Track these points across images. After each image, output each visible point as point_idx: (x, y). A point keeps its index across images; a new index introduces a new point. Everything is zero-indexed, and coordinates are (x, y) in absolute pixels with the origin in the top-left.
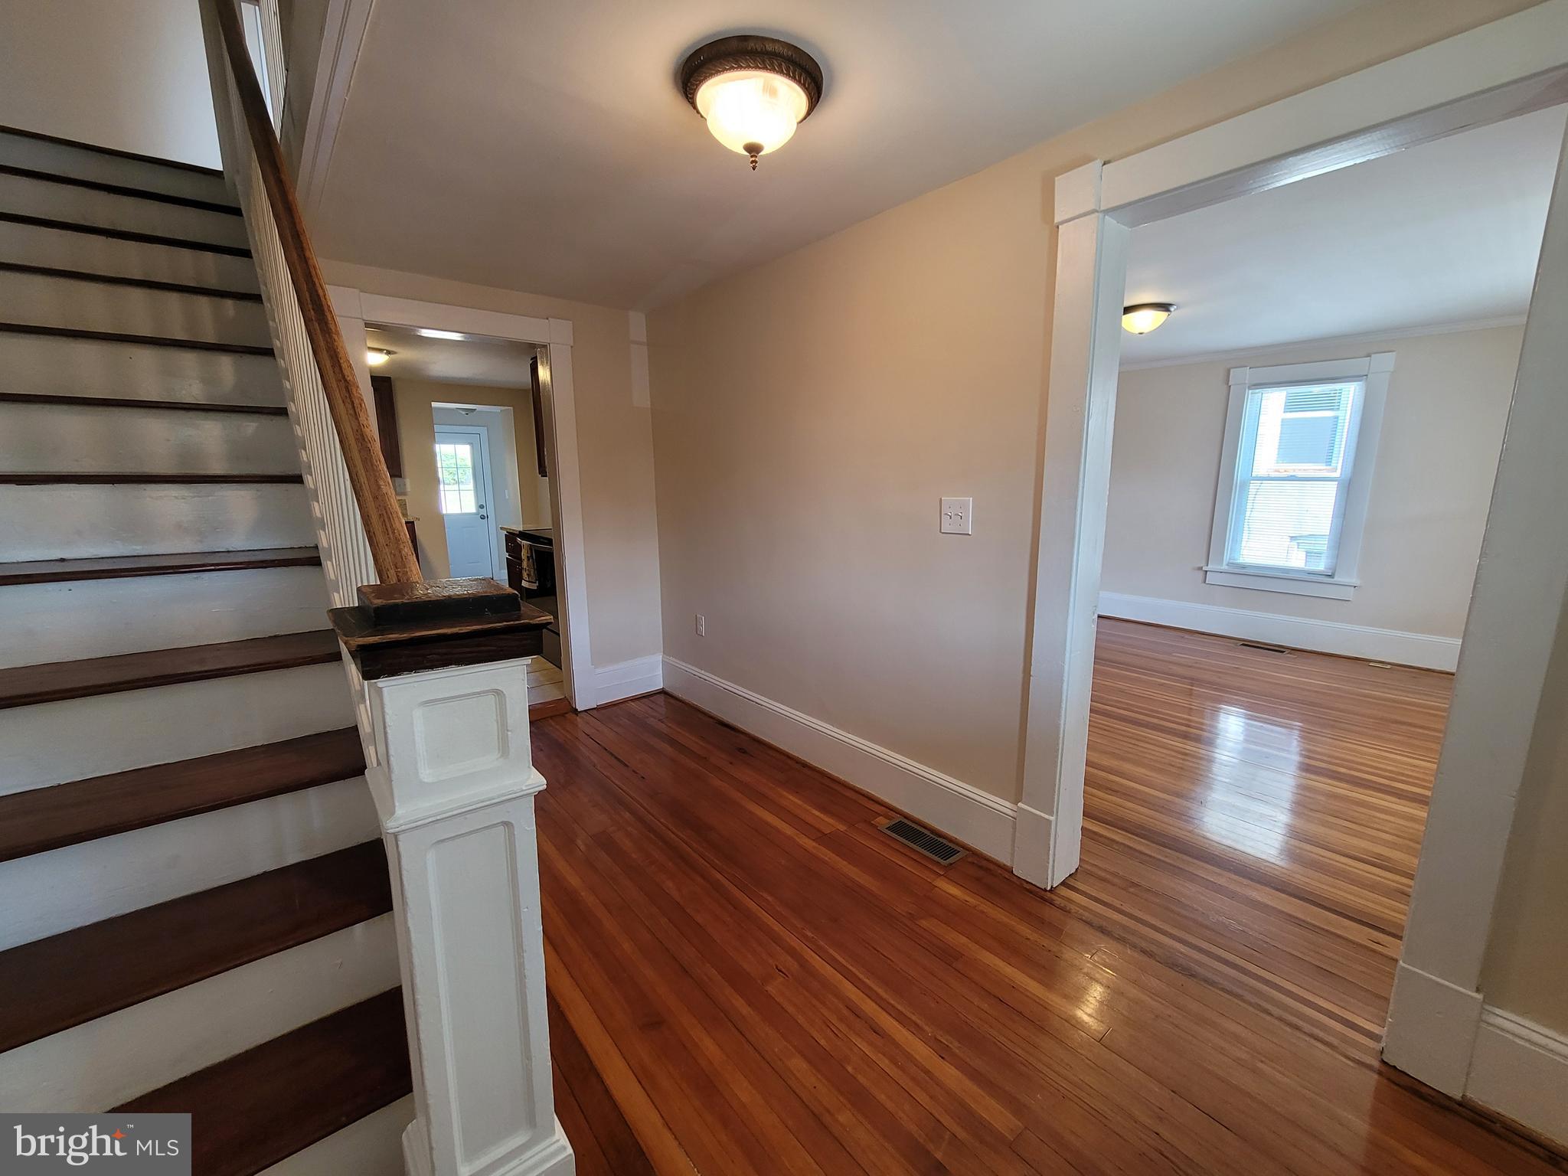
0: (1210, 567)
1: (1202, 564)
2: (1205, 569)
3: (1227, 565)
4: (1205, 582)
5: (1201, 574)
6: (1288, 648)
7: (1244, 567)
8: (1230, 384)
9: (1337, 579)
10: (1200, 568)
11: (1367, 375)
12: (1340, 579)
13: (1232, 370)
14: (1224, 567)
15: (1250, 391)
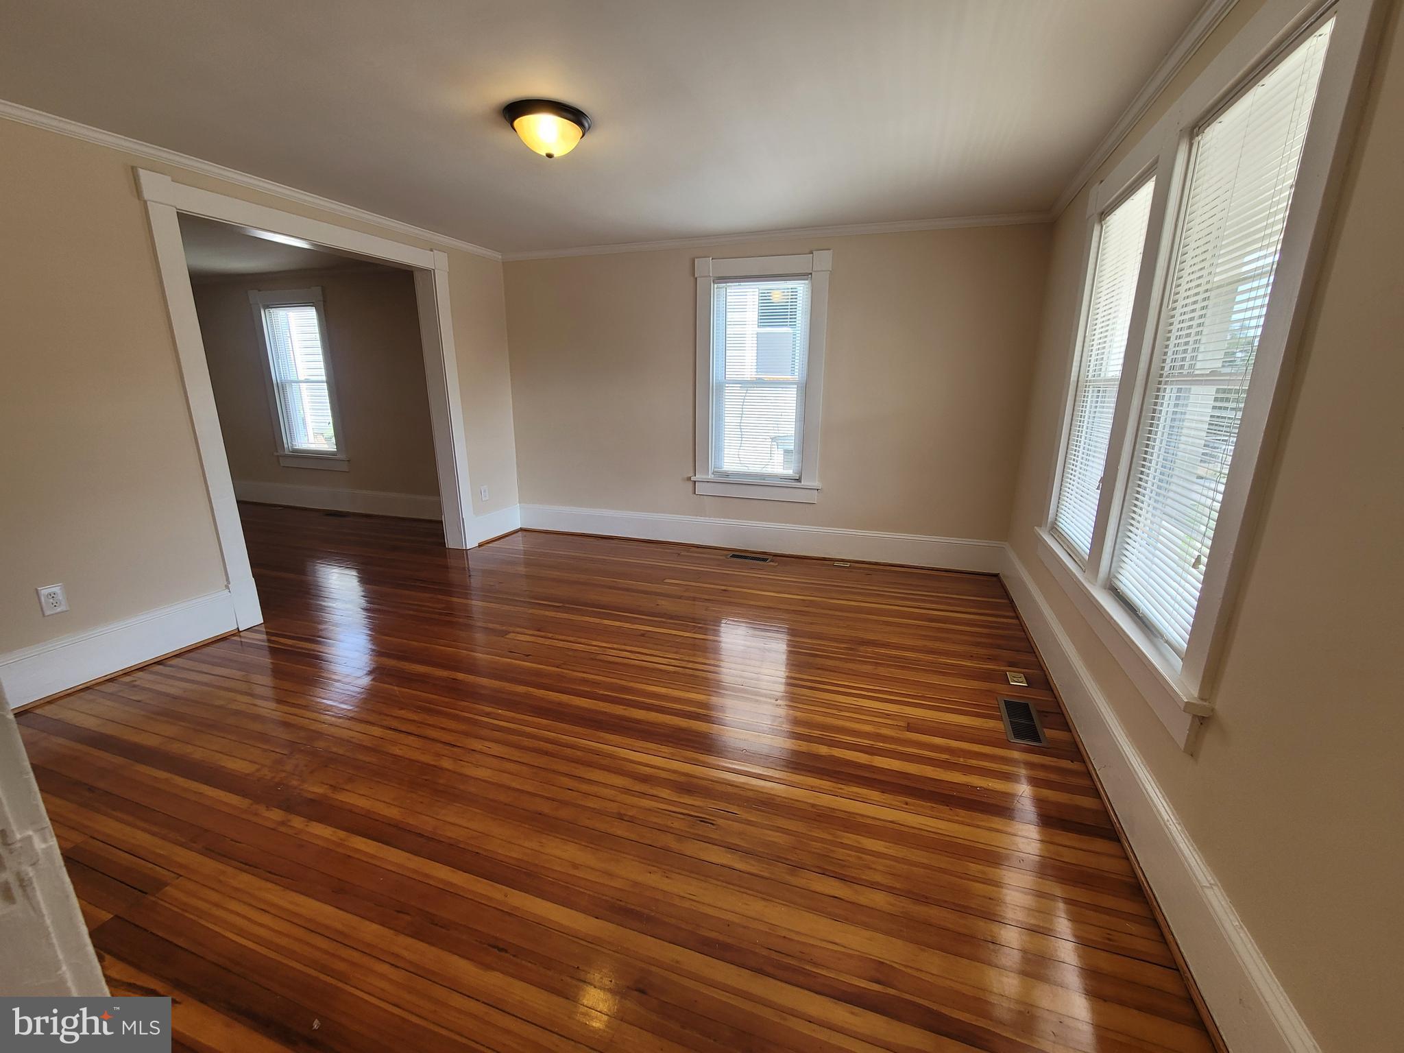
0: (698, 477)
1: (691, 474)
2: (693, 479)
3: (713, 474)
4: (695, 493)
5: (690, 485)
6: (769, 554)
7: (727, 475)
8: (696, 276)
9: (804, 483)
10: (689, 479)
11: (811, 274)
12: (805, 484)
13: (696, 260)
14: (711, 476)
15: (716, 285)
